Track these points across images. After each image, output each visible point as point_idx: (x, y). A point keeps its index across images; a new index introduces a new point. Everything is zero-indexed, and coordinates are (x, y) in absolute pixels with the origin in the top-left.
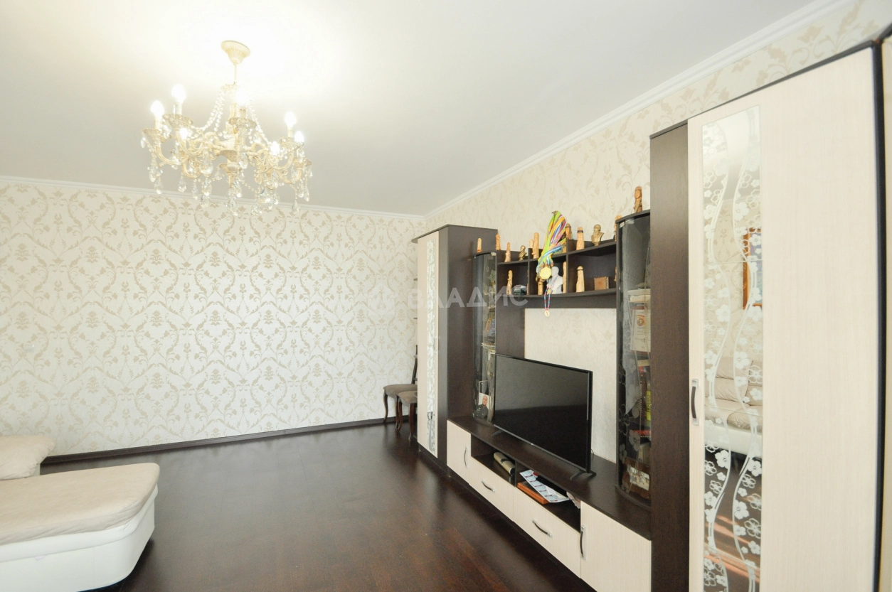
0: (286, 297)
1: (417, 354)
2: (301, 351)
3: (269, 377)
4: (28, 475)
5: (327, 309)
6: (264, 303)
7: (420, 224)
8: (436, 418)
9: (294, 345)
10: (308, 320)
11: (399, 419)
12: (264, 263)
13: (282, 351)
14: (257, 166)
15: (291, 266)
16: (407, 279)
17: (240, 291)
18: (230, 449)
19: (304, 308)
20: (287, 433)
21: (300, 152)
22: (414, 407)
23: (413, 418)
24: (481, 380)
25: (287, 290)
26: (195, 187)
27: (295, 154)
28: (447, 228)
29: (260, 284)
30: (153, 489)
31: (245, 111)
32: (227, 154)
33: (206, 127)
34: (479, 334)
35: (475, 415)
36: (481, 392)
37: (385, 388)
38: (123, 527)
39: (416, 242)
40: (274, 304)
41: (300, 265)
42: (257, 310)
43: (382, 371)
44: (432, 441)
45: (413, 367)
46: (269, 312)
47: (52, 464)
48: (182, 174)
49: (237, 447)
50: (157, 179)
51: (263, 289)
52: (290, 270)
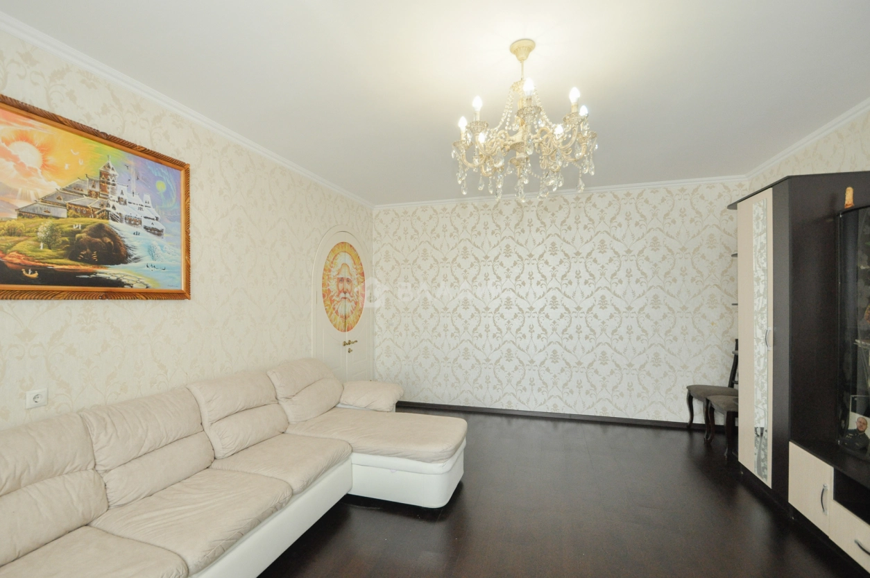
0: (570, 283)
1: (737, 348)
2: (587, 337)
3: (555, 361)
4: (389, 410)
5: (615, 294)
6: (550, 289)
7: (740, 185)
8: (769, 436)
9: (579, 330)
10: (594, 305)
11: (709, 427)
12: (550, 251)
13: (567, 336)
14: (541, 153)
15: (575, 251)
16: (721, 256)
17: (529, 278)
18: (521, 422)
19: (589, 293)
20: (573, 418)
21: (584, 125)
22: (733, 416)
23: (731, 431)
24: (855, 393)
25: (571, 276)
26: (491, 182)
27: (579, 128)
28: (787, 181)
29: (547, 271)
30: (462, 441)
31: (530, 99)
32: (516, 147)
33: (499, 127)
34: (850, 326)
35: (843, 444)
36: (854, 411)
37: (688, 387)
38: (441, 464)
39: (736, 208)
40: (559, 290)
41: (585, 250)
42: (543, 295)
43: (685, 367)
44: (762, 465)
45: (730, 366)
46: (554, 298)
47: (402, 406)
48: (481, 174)
49: (526, 421)
50: (463, 181)
51: (549, 276)
52: (574, 256)
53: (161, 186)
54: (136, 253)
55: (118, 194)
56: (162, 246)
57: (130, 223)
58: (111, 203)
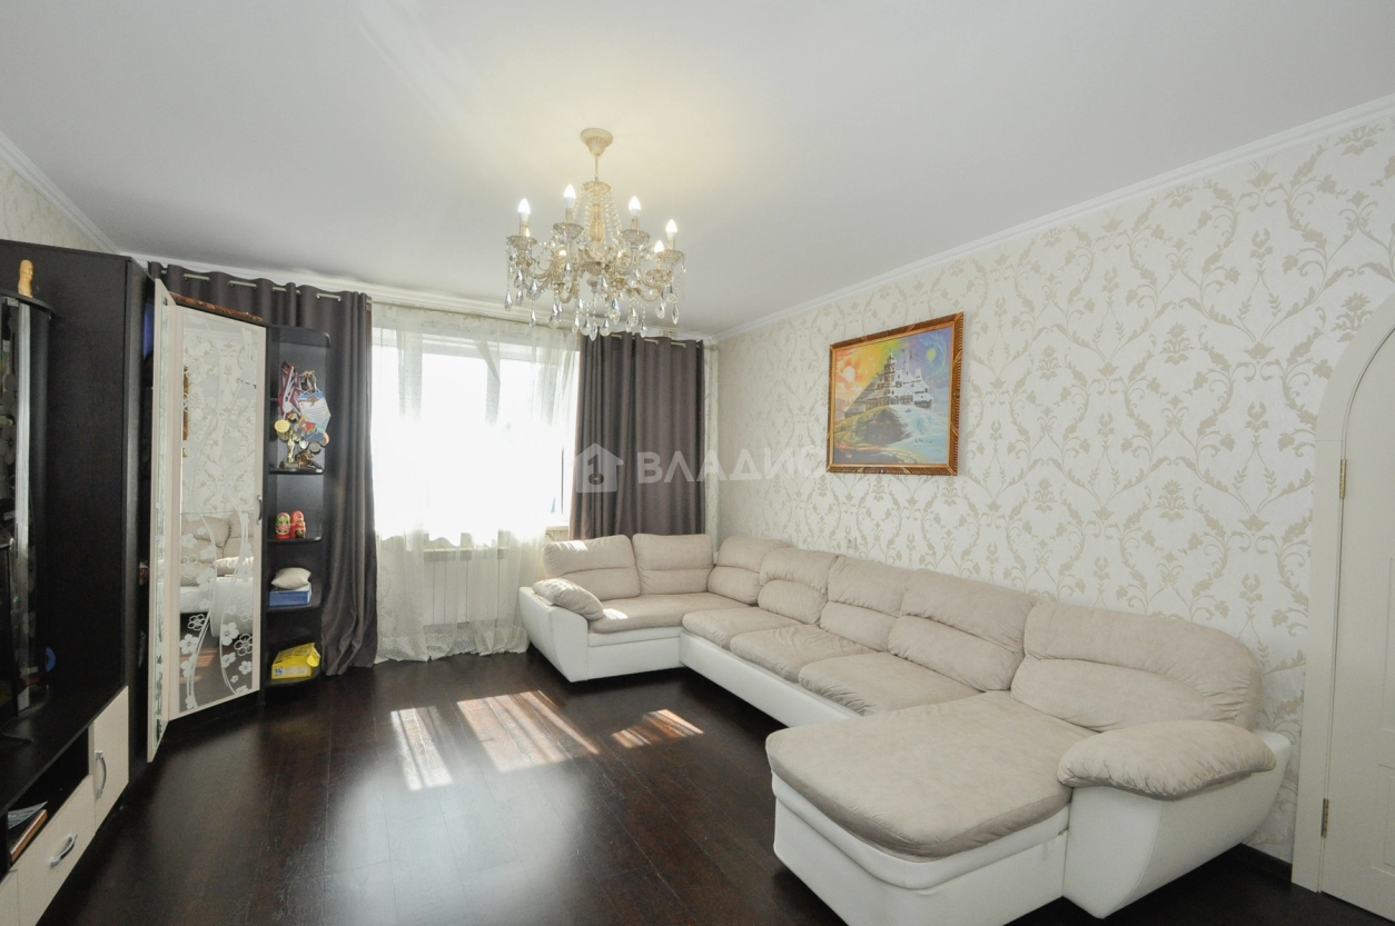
53: (931, 354)
54: (908, 430)
55: (896, 379)
56: (929, 418)
57: (904, 403)
58: (891, 389)
